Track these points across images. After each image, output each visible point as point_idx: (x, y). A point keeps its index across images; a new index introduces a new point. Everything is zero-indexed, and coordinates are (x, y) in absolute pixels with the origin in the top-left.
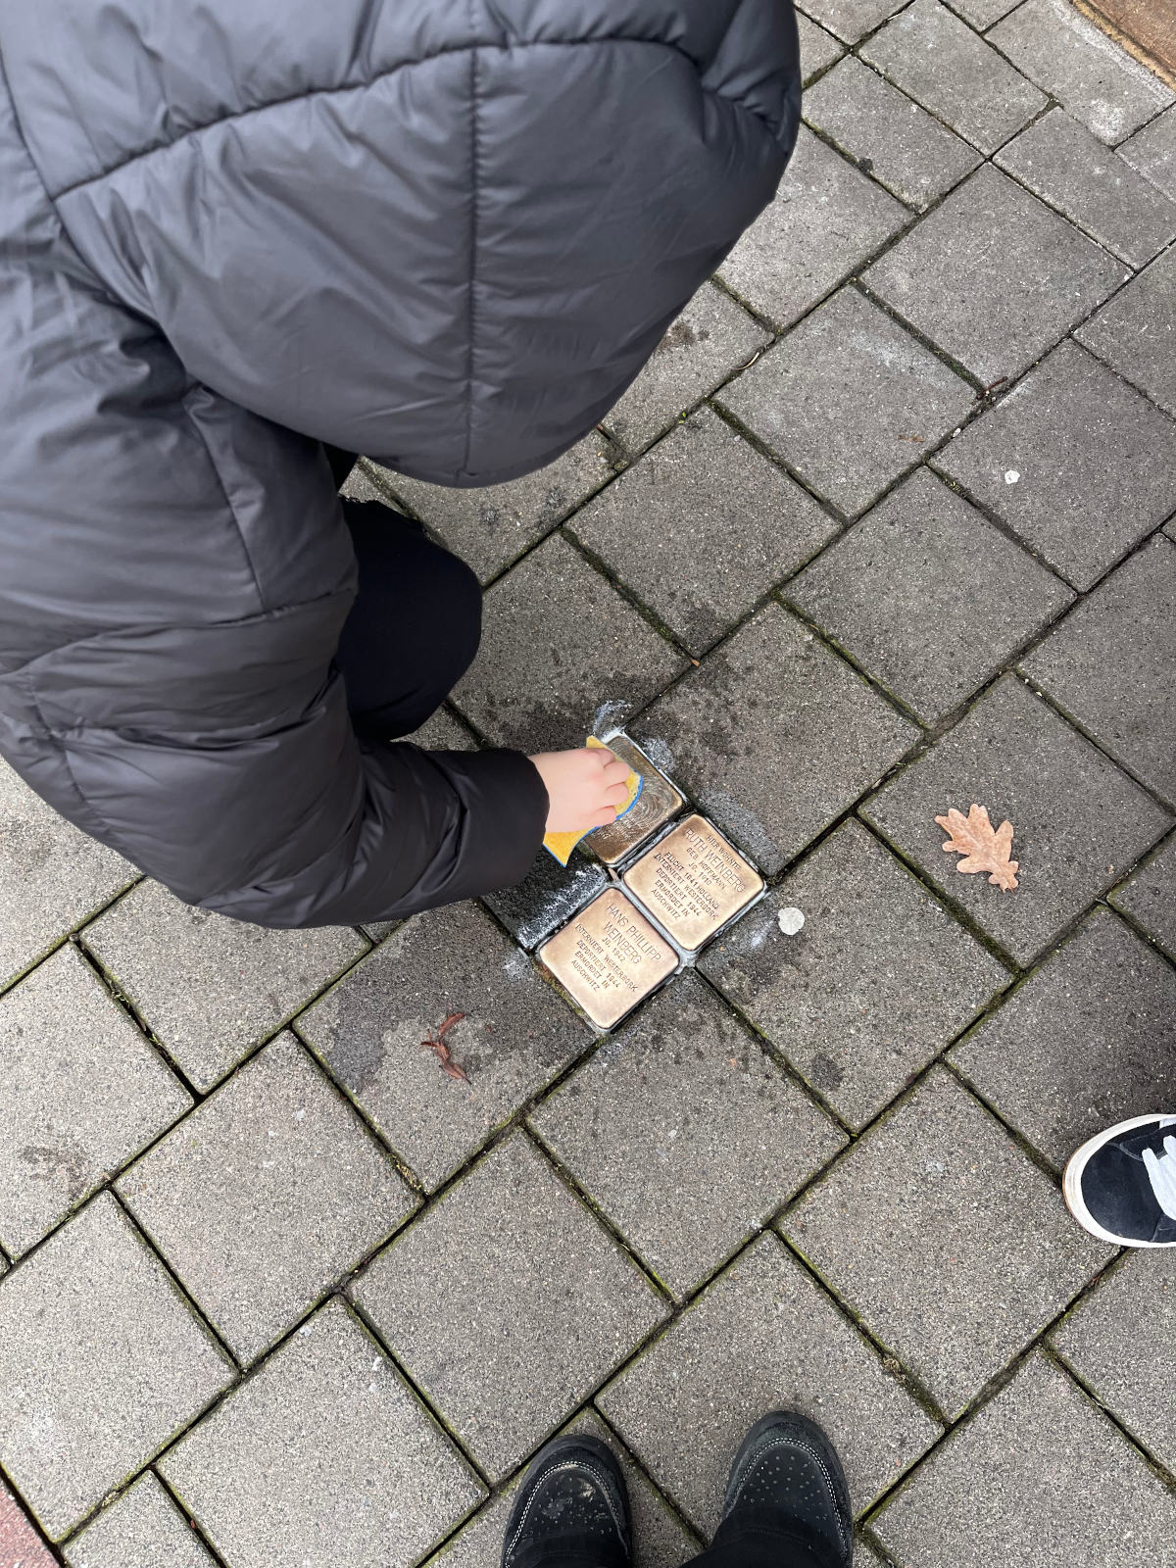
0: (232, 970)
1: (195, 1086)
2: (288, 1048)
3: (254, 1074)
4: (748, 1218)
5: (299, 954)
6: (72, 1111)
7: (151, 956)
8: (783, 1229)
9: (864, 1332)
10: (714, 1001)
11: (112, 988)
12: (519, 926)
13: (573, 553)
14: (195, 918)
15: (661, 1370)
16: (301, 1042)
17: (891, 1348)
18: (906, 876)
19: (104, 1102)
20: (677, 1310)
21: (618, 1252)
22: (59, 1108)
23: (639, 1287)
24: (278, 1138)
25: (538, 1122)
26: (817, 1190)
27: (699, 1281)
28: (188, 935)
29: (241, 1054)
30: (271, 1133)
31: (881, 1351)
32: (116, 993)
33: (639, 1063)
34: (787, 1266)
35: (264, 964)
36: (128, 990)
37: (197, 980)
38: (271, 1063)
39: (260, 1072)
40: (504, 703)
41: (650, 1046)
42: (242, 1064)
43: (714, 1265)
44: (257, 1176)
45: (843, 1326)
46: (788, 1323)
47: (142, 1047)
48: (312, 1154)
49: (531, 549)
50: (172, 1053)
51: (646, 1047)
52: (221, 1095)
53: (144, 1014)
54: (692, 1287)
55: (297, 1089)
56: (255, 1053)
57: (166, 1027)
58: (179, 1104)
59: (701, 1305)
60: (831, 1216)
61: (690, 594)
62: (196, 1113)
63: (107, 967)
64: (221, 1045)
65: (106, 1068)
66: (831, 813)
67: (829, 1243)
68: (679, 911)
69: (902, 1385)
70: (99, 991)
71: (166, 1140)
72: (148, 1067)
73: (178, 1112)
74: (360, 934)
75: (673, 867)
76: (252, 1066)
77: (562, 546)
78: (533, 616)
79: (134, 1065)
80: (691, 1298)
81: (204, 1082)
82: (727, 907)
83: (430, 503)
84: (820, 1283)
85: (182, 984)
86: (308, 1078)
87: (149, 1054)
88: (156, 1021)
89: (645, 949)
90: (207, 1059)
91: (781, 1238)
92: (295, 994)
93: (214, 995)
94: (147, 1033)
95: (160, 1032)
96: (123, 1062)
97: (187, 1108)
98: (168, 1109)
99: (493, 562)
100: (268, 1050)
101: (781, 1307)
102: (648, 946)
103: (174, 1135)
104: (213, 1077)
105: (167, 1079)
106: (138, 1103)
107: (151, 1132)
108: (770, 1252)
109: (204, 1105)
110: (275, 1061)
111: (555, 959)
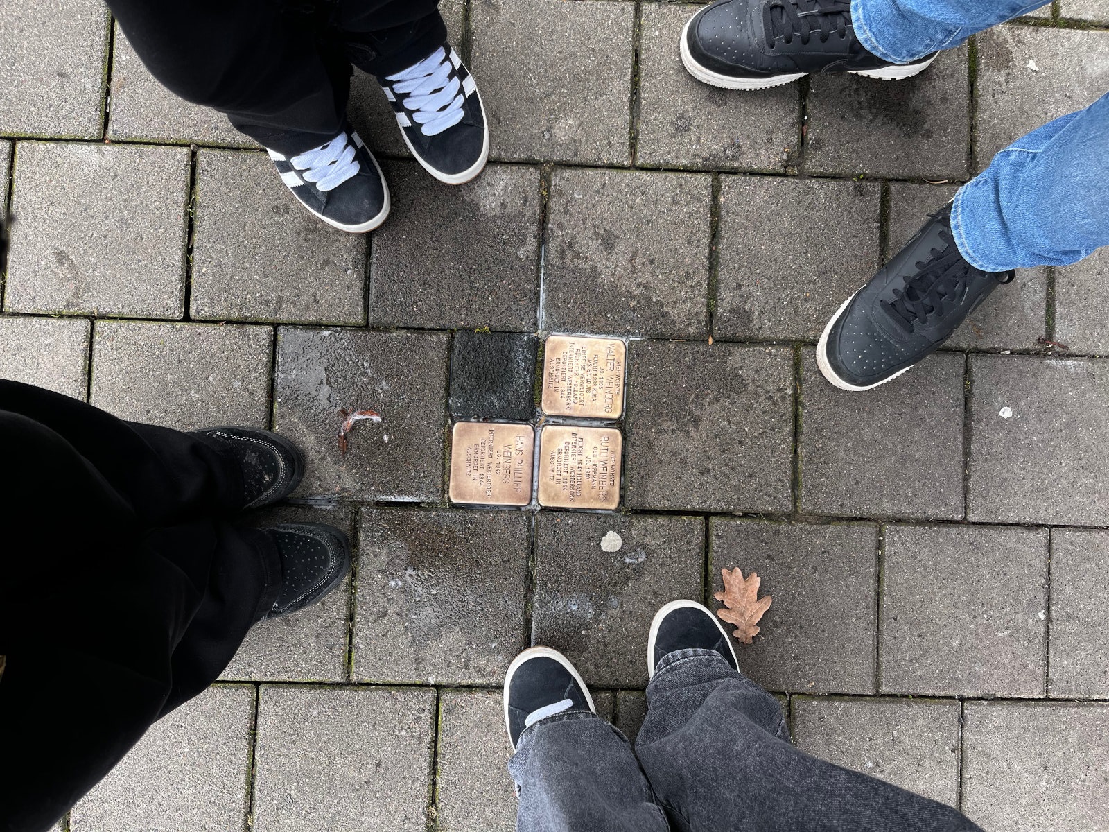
0: (272, 261)
1: (191, 309)
2: (263, 339)
3: (229, 334)
4: (430, 674)
5: (319, 289)
6: (106, 254)
7: (231, 205)
8: (444, 697)
9: (434, 784)
10: (525, 544)
11: (191, 202)
12: (459, 397)
13: (707, 200)
14: (277, 207)
15: (310, 704)
16: (274, 342)
17: (440, 805)
18: (699, 580)
19: (129, 267)
20: (347, 684)
21: (344, 625)
22: (100, 246)
23: (338, 653)
24: (213, 385)
25: (366, 516)
26: (480, 695)
27: (374, 680)
28: (263, 214)
29: (233, 315)
30: (211, 379)
31: (433, 802)
32: (191, 208)
34: (426, 716)
35: (293, 275)
36: (199, 213)
37: (245, 247)
38: (246, 338)
39: (236, 338)
42: (229, 322)
43: (389, 680)
44: (182, 395)
45: (426, 772)
46: (399, 744)
47: (178, 255)
48: (224, 413)
49: (686, 170)
50: (194, 277)
52: (202, 328)
53: (196, 237)
54: (366, 679)
55: (247, 368)
56: (242, 322)
57: (203, 258)
58: (172, 311)
59: (361, 695)
60: (475, 714)
61: (750, 295)
62: (179, 325)
63: (199, 186)
64: (226, 300)
65: (146, 248)
66: (695, 504)
67: (460, 726)
68: (556, 477)
69: (427, 827)
70: (181, 197)
71: (147, 324)
72: (172, 271)
73: (167, 314)
74: (365, 311)
75: (577, 449)
76: (233, 328)
77: (706, 188)
78: (645, 216)
79: (165, 262)
80: (361, 685)
81: (198, 312)
82: (583, 500)
84: (435, 741)
85: (234, 240)
86: (260, 367)
87: (179, 264)
88: (200, 248)
89: (516, 479)
90: (212, 300)
91: (438, 699)
92: (295, 311)
93: (248, 265)
94: (189, 251)
95: (197, 257)
96: (160, 254)
97: (175, 317)
98: (164, 308)
99: (655, 156)
100: (252, 329)
101: (404, 732)
102: (520, 479)
103: (154, 325)
104: (206, 312)
105: (177, 288)
106: (148, 287)
107: (143, 312)
108: (425, 701)
109: (187, 325)
110: (249, 339)
111: (460, 435)
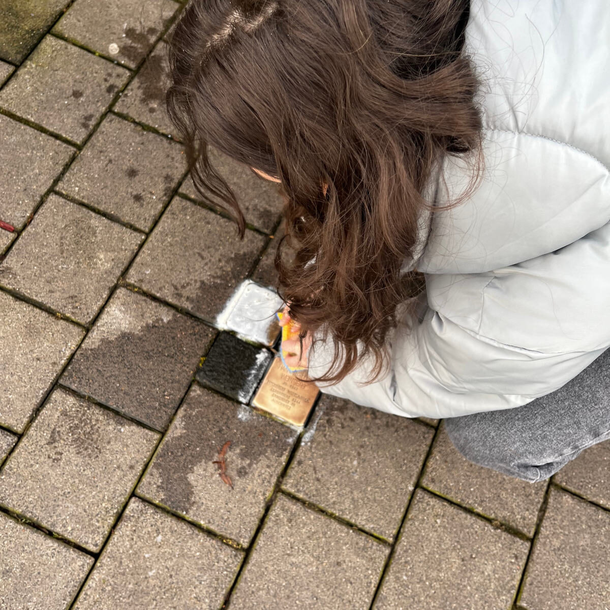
0: (88, 478)
1: (92, 550)
2: (138, 507)
3: (125, 528)
4: (407, 487)
5: (123, 455)
6: (21, 596)
7: (35, 490)
8: (424, 485)
9: (479, 515)
11: (18, 518)
12: (237, 393)
13: (189, 204)
14: (54, 459)
15: (397, 578)
16: (144, 500)
17: (493, 516)
19: (39, 583)
20: (393, 547)
21: (353, 532)
22: (13, 598)
23: (370, 545)
24: (152, 556)
25: (288, 486)
26: (431, 460)
27: (397, 527)
28: (53, 470)
29: (111, 521)
30: (147, 556)
31: (489, 520)
32: (21, 520)
33: (325, 436)
34: (433, 501)
35: (105, 468)
36: (29, 515)
37: (69, 493)
38: (131, 518)
39: (127, 526)
40: (183, 287)
41: (327, 425)
42: (114, 527)
43: (400, 516)
44: (148, 582)
45: (469, 517)
46: (445, 527)
47: (50, 543)
48: (174, 556)
49: (165, 208)
50: (70, 538)
51: (325, 427)
52: (109, 548)
53: (44, 524)
54: (395, 532)
55: (152, 526)
56: (119, 517)
57: (61, 525)
58: (86, 564)
59: (403, 539)
60: (442, 469)
61: (256, 206)
62: (98, 564)
63: (10, 507)
64: (98, 521)
65: (33, 564)
67: (447, 482)
69: (504, 531)
70: (11, 523)
71: (86, 587)
72: (58, 552)
73: (86, 569)
74: (153, 431)
76: (120, 525)
77: (181, 201)
79: (50, 555)
80: (397, 537)
81: (96, 545)
83: (102, 200)
84: (451, 503)
85: (61, 498)
86: (156, 517)
87: (56, 545)
88: (53, 525)
90: (93, 532)
91: (425, 489)
92: (130, 476)
93: (83, 496)
94: (50, 534)
95: (58, 529)
96: (42, 556)
97: (91, 564)
98: (80, 569)
99: (148, 220)
100: (127, 512)
101: (438, 521)
103: (90, 582)
104: (100, 540)
105: (72, 554)
106: (60, 575)
107: (75, 586)
108: (423, 498)
109: (101, 558)
110: (133, 516)
111: (262, 402)
